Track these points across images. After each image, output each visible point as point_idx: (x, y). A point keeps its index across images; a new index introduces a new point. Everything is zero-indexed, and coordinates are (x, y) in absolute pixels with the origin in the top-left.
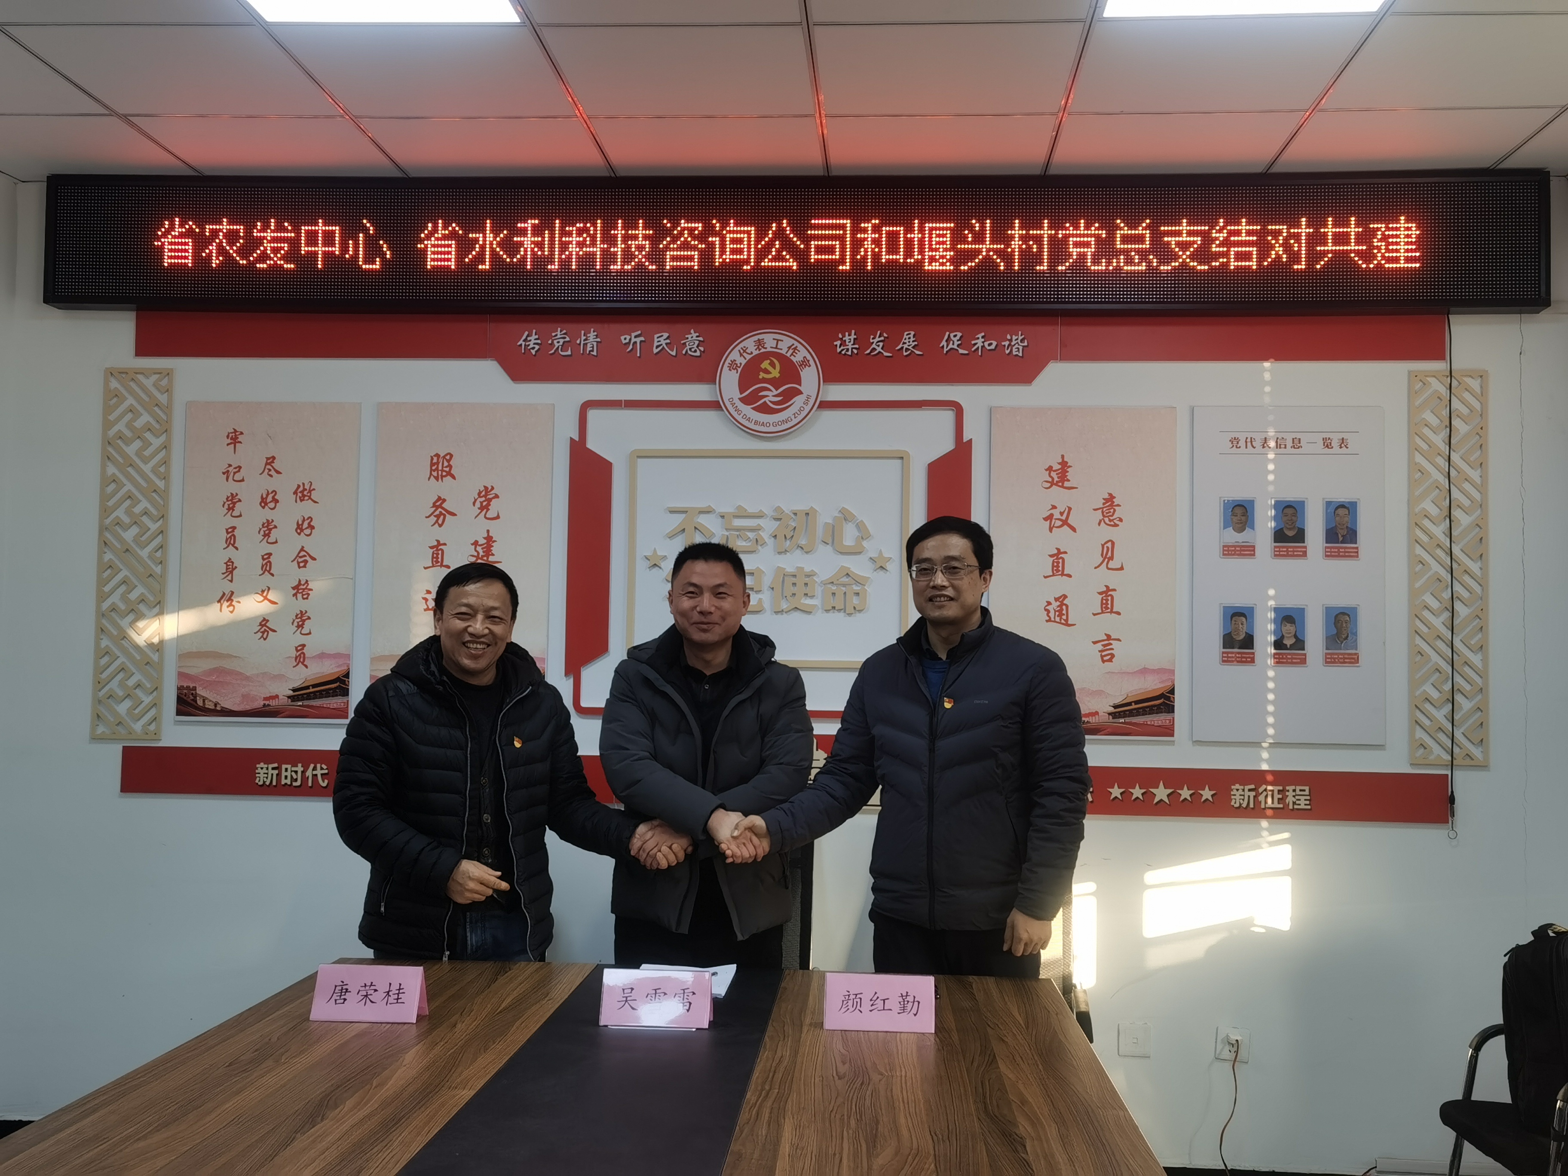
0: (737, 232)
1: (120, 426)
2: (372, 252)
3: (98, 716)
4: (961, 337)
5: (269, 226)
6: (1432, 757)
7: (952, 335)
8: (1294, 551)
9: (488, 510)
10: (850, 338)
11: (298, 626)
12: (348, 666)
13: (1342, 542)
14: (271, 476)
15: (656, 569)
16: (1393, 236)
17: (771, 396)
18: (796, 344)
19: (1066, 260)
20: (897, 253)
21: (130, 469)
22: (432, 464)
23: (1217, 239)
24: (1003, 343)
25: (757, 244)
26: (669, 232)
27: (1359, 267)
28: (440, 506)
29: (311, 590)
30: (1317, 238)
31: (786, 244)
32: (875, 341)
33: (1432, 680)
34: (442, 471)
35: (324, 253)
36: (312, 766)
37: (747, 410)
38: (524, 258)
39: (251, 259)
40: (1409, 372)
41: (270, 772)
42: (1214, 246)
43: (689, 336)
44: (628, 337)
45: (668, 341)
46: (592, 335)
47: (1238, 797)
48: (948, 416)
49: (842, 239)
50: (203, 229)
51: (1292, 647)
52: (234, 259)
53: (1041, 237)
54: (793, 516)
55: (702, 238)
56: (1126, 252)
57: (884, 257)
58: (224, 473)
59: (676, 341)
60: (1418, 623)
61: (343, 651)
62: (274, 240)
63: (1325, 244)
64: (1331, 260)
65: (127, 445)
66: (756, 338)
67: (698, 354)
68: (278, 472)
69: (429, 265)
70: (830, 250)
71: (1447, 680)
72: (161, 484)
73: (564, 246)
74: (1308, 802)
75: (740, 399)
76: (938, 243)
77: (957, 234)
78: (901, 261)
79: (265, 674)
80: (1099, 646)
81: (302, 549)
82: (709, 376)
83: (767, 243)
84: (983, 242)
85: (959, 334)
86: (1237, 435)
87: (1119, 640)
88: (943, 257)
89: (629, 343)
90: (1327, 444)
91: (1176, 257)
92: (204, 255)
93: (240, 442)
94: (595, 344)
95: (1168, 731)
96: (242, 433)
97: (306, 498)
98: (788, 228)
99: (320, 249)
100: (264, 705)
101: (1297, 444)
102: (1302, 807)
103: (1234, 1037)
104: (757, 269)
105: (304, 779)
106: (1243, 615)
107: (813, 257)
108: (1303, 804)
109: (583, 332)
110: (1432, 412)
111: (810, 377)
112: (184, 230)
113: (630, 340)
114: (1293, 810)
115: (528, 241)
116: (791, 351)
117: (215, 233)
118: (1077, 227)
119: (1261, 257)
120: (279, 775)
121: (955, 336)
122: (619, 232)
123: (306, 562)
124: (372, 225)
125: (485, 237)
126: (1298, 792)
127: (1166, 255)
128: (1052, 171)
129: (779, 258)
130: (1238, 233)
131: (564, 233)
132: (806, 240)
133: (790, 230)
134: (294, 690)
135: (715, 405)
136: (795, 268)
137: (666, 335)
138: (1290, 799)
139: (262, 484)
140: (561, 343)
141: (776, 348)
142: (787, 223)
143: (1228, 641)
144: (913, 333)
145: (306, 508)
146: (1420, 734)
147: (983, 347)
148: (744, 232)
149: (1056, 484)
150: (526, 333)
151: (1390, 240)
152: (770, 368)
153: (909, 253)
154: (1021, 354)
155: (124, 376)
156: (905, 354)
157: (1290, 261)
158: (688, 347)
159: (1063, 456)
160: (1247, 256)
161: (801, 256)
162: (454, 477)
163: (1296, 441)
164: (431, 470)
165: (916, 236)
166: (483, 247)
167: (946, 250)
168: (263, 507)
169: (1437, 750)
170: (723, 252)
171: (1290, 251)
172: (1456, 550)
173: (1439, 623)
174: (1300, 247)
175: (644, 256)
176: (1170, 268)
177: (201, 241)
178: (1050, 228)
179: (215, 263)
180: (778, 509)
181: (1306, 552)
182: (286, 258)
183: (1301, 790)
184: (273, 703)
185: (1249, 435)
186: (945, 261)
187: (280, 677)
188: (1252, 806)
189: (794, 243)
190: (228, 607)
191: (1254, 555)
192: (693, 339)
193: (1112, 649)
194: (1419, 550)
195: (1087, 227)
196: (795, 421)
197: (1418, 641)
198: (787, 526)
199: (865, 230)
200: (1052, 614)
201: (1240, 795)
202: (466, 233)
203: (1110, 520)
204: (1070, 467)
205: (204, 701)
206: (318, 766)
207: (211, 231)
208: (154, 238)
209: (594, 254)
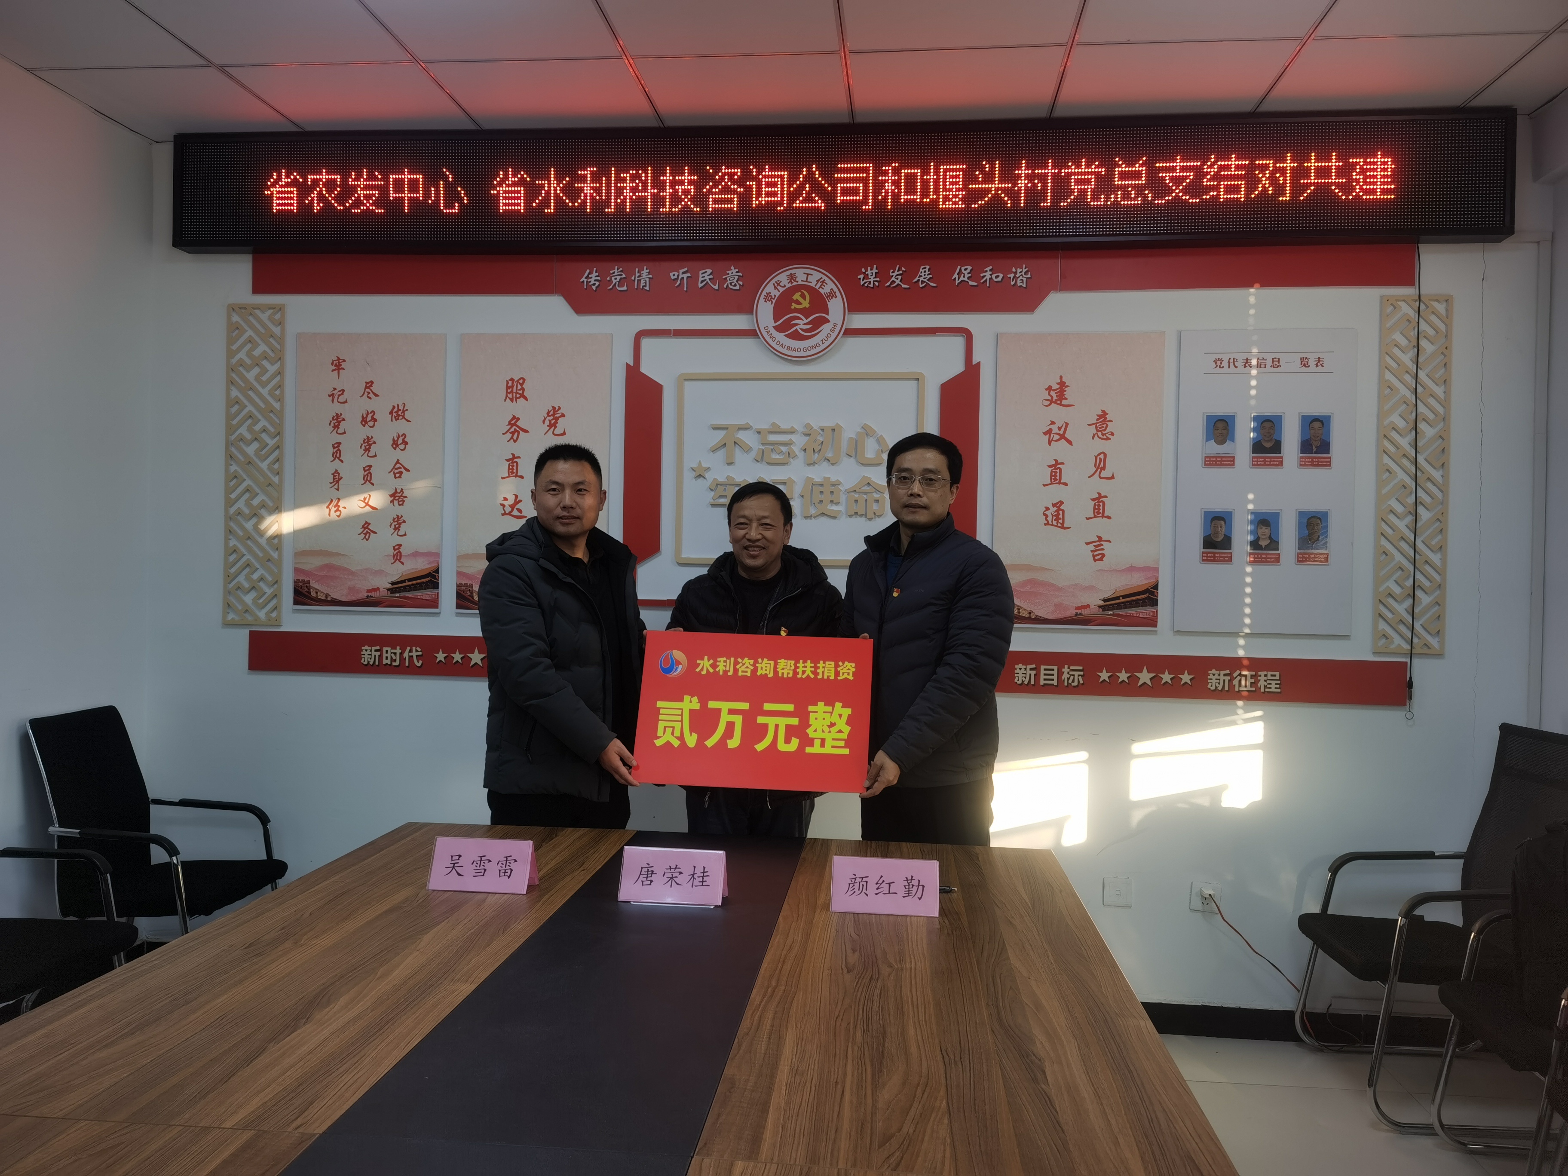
0: (772, 176)
1: (242, 355)
2: (452, 197)
3: (229, 605)
4: (971, 270)
5: (362, 176)
6: (1393, 647)
7: (963, 269)
8: (1270, 461)
9: (556, 427)
10: (872, 272)
11: (395, 529)
12: (438, 563)
13: (1316, 453)
14: (370, 398)
15: (700, 480)
16: (1370, 170)
17: (802, 324)
18: (824, 277)
19: (1068, 196)
20: (915, 193)
21: (250, 393)
22: (508, 388)
23: (1208, 173)
24: (1009, 276)
25: (789, 188)
26: (711, 177)
27: (1339, 198)
28: (515, 424)
29: (406, 497)
30: (1300, 173)
31: (816, 188)
32: (895, 274)
33: (1394, 577)
34: (517, 393)
35: (410, 199)
36: (408, 649)
37: (780, 337)
38: (584, 202)
39: (347, 205)
40: (1382, 297)
41: (374, 653)
42: (1205, 180)
43: (730, 272)
44: (676, 274)
45: (711, 277)
46: (645, 272)
47: (1214, 681)
48: (959, 342)
49: (865, 181)
50: (306, 179)
51: (1267, 547)
52: (332, 205)
53: (1046, 175)
54: (821, 432)
55: (741, 182)
56: (1124, 188)
57: (903, 198)
58: (330, 396)
59: (718, 277)
60: (1383, 525)
61: (434, 550)
62: (366, 188)
63: (1309, 177)
64: (1313, 192)
65: (248, 371)
66: (788, 273)
67: (738, 287)
68: (376, 395)
69: (502, 208)
70: (855, 192)
71: (1408, 578)
72: (277, 405)
73: (619, 191)
74: (1278, 686)
75: (774, 327)
76: (952, 183)
77: (969, 175)
78: (918, 200)
79: (367, 569)
80: (1091, 547)
81: (398, 462)
82: (746, 306)
83: (798, 186)
84: (993, 182)
85: (969, 268)
86: (1220, 356)
87: (1109, 541)
88: (956, 196)
89: (677, 279)
90: (1304, 363)
91: (1170, 191)
92: (307, 202)
93: (343, 369)
94: (647, 280)
95: (1152, 622)
96: (344, 361)
97: (401, 417)
98: (817, 173)
99: (406, 195)
100: (368, 597)
101: (1276, 363)
102: (1273, 690)
103: (1207, 892)
104: (790, 210)
105: (402, 659)
106: (1222, 519)
107: (839, 199)
108: (1273, 688)
109: (637, 270)
110: (1401, 333)
111: (836, 307)
112: (289, 180)
113: (678, 276)
114: (1265, 692)
115: (587, 189)
116: (819, 284)
117: (316, 182)
118: (1079, 166)
119: (1249, 190)
120: (381, 656)
121: (966, 269)
122: (668, 178)
123: (401, 473)
124: (451, 173)
125: (549, 184)
126: (1269, 677)
127: (1160, 188)
128: (1057, 113)
129: (809, 199)
130: (1228, 167)
131: (619, 179)
132: (834, 183)
133: (819, 174)
134: (392, 584)
135: (752, 333)
136: (823, 208)
137: (709, 271)
138: (1262, 683)
139: (362, 405)
140: (618, 280)
141: (807, 281)
142: (816, 168)
143: (1210, 543)
144: (928, 267)
145: (400, 427)
146: (1382, 625)
147: (991, 279)
148: (778, 176)
149: (1055, 403)
150: (588, 271)
151: (1368, 174)
152: (801, 300)
153: (925, 193)
154: (1024, 285)
155: (243, 311)
156: (921, 286)
157: (1275, 194)
158: (729, 282)
159: (1061, 377)
160: (1236, 189)
161: (829, 198)
162: (526, 399)
163: (1276, 362)
164: (507, 393)
165: (932, 176)
166: (548, 193)
167: (958, 190)
168: (364, 426)
169: (1397, 640)
170: (759, 194)
171: (1276, 184)
172: (1421, 459)
173: (1402, 525)
174: (1285, 180)
175: (689, 200)
176: (1163, 202)
177: (304, 190)
178: (1054, 167)
179: (316, 208)
180: (808, 426)
181: (1282, 461)
182: (376, 204)
183: (1272, 675)
184: (374, 594)
185: (1232, 356)
186: (957, 200)
187: (380, 572)
188: (1226, 688)
189: (823, 186)
190: (336, 511)
191: (1233, 465)
192: (733, 275)
193: (1103, 549)
194: (1386, 460)
195: (1088, 166)
196: (823, 347)
197: (1384, 542)
198: (815, 441)
199: (886, 173)
200: (1050, 519)
201: (1216, 679)
202: (533, 179)
203: (1103, 435)
204: (1068, 386)
205: (317, 592)
206: (414, 648)
207: (313, 180)
208: (265, 188)
209: (646, 198)
